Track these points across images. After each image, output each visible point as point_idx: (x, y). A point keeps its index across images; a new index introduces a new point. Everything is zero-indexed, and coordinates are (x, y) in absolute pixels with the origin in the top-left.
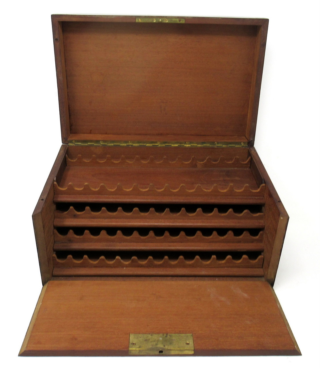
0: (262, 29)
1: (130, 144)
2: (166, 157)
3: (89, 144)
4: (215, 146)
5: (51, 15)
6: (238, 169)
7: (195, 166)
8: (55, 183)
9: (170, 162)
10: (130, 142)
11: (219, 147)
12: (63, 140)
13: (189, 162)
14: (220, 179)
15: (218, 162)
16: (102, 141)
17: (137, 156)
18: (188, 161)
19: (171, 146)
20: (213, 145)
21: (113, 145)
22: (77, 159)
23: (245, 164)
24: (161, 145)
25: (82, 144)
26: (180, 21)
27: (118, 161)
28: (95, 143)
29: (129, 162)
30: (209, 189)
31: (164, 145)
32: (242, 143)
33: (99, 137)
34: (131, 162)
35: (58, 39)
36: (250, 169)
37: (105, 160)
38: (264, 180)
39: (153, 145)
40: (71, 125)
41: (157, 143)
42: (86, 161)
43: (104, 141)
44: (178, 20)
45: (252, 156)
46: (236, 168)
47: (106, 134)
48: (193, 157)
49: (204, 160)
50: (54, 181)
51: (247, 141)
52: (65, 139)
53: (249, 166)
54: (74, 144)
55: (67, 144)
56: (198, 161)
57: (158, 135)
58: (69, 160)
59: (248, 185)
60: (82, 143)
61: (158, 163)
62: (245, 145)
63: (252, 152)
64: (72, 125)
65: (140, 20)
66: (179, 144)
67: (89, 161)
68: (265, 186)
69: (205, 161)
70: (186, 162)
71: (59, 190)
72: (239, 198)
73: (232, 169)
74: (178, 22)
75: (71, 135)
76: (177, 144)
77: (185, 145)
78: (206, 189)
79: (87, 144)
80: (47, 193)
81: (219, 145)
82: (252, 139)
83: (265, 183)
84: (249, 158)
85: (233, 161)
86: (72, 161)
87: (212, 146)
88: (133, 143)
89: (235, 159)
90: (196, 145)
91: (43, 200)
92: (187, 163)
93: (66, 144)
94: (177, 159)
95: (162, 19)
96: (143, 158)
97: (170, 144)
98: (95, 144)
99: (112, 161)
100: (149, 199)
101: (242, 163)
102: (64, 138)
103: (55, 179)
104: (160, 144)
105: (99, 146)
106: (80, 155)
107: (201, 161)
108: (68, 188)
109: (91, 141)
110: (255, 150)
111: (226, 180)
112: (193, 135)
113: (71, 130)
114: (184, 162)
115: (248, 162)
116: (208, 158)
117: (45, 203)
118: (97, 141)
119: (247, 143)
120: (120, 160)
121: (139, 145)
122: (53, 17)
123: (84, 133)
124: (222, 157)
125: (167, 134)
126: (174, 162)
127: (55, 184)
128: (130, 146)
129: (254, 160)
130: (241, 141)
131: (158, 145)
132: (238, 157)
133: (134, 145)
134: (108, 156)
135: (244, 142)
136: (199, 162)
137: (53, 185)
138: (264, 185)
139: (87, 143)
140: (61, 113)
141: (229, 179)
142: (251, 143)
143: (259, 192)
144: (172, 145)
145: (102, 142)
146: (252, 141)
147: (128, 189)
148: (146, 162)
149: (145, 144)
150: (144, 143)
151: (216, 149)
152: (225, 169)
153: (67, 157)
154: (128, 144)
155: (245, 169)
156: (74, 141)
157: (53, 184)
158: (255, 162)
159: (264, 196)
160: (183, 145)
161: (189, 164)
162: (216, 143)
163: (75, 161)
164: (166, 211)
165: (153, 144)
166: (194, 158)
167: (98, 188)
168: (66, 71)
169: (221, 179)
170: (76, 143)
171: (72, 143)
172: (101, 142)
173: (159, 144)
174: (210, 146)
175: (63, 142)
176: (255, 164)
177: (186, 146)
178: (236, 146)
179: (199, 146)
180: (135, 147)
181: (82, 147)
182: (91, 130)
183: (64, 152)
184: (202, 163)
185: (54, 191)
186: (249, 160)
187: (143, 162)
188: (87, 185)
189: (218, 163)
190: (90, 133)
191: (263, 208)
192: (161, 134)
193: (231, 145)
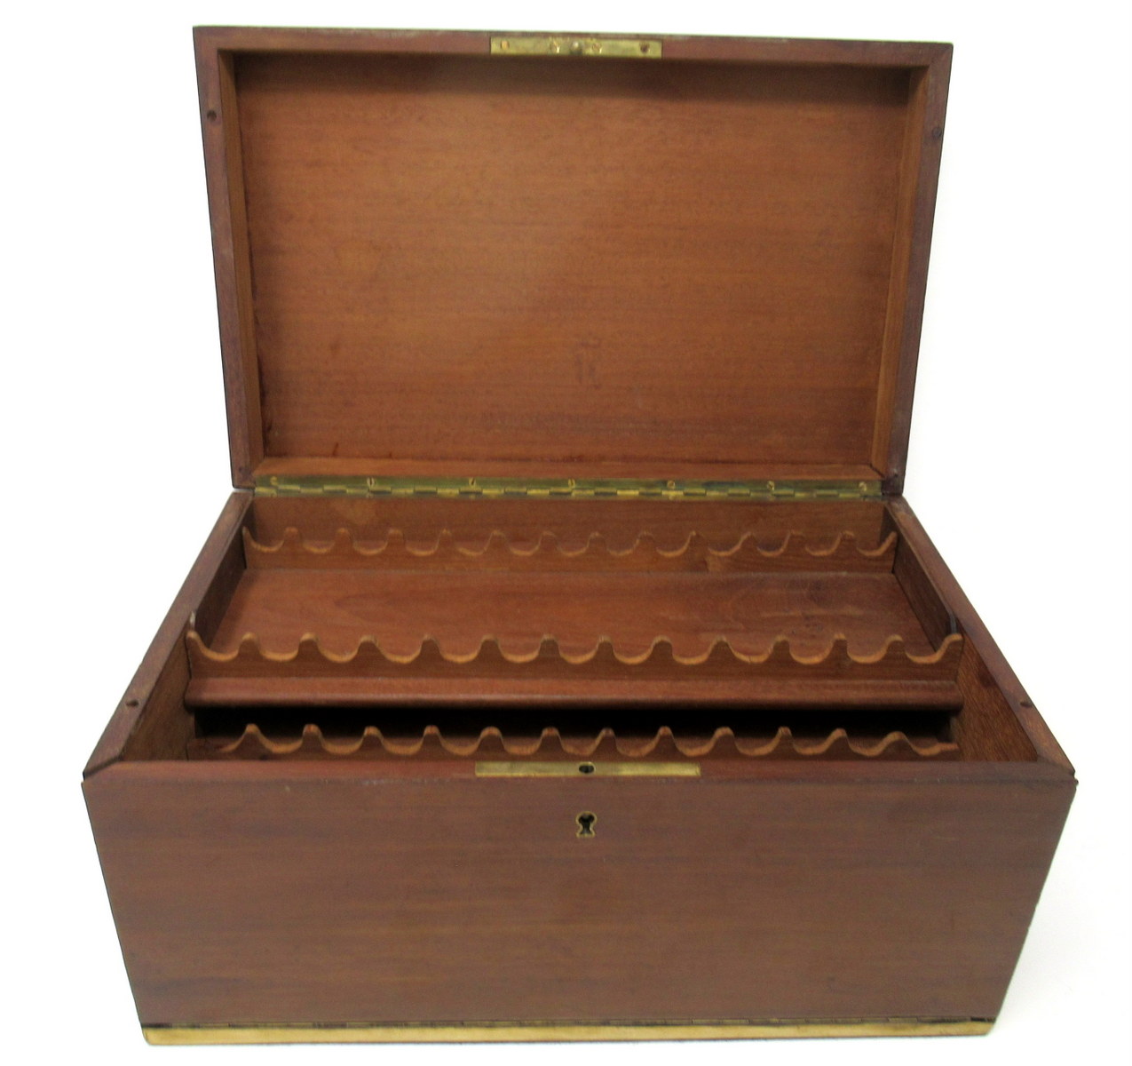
0: (930, 78)
1: (474, 488)
2: (597, 534)
3: (328, 488)
4: (770, 495)
5: (194, 29)
6: (853, 575)
7: (701, 566)
8: (192, 635)
9: (613, 553)
10: (471, 481)
11: (782, 499)
12: (236, 478)
13: (678, 553)
14: (792, 613)
15: (782, 550)
16: (375, 477)
17: (496, 533)
18: (675, 549)
19: (616, 494)
20: (762, 491)
21: (410, 491)
22: (282, 543)
23: (877, 559)
24: (581, 492)
25: (304, 491)
26: (644, 49)
27: (428, 548)
28: (349, 487)
29: (468, 553)
30: (757, 654)
31: (591, 492)
32: (861, 484)
33: (365, 466)
34: (474, 554)
35: (219, 112)
36: (892, 576)
37: (384, 548)
38: (958, 621)
39: (551, 494)
40: (267, 429)
41: (567, 485)
42: (315, 550)
43: (381, 479)
44: (636, 45)
45: (902, 531)
46: (844, 574)
47: (390, 456)
48: (694, 533)
49: (734, 545)
50: (187, 626)
51: (878, 477)
52: (242, 472)
53: (891, 563)
54: (273, 491)
55: (248, 488)
56: (710, 549)
57: (569, 459)
58: (255, 546)
59: (898, 638)
60: (302, 486)
61: (570, 554)
62: (871, 492)
63: (900, 515)
64: (270, 428)
65: (504, 44)
66: (643, 490)
67: (324, 550)
68: (964, 641)
69: (737, 547)
70: (668, 550)
71: (208, 660)
72: (867, 687)
73: (832, 574)
74: (639, 54)
75: (267, 461)
76: (634, 489)
77: (664, 493)
78: (746, 653)
79: (319, 491)
80: (156, 676)
81: (781, 492)
82: (895, 471)
83: (961, 630)
84: (892, 537)
85: (833, 549)
86: (265, 549)
87: (760, 495)
88: (484, 484)
89: (842, 540)
90: (703, 491)
91: (134, 704)
92: (670, 555)
93: (244, 488)
94: (638, 541)
95: (582, 41)
96: (518, 539)
97: (613, 490)
98: (348, 491)
99: (409, 549)
100: (538, 693)
101: (867, 554)
102: (240, 469)
103: (192, 620)
104: (576, 489)
105: (362, 498)
106: (294, 530)
107: (719, 550)
108: (239, 655)
109: (334, 479)
110: (909, 511)
111: (813, 617)
112: (689, 461)
113: (266, 442)
114: (661, 553)
115: (887, 551)
116: (744, 537)
117: (140, 716)
118: (357, 480)
119: (878, 485)
120: (437, 547)
121: (502, 491)
122: (201, 34)
123: (312, 455)
124: (794, 532)
125: (602, 458)
126: (628, 552)
127: (190, 638)
128: (472, 497)
129: (910, 543)
130: (858, 477)
131: (569, 494)
132: (850, 533)
133: (485, 492)
134: (392, 531)
135: (867, 482)
136: (716, 553)
137: (184, 645)
138: (956, 637)
139: (321, 486)
140: (228, 380)
141: (821, 611)
142: (893, 486)
143: (939, 665)
144: (619, 492)
145: (373, 480)
146: (896, 476)
147: (462, 654)
148: (528, 553)
149: (523, 490)
150: (521, 484)
151: (772, 504)
152: (807, 575)
153: (248, 534)
154: (463, 489)
155: (877, 576)
156: (274, 478)
157: (181, 640)
158: (915, 552)
159: (956, 680)
160: (658, 490)
161: (678, 559)
162: (771, 483)
163: (274, 549)
164: (604, 740)
165: (553, 489)
166: (698, 536)
167: (351, 651)
168: (249, 234)
169: (796, 612)
170: (282, 487)
171: (269, 485)
172: (368, 482)
173: (573, 490)
174: (752, 494)
175: (236, 484)
176: (915, 558)
177: (667, 496)
178: (841, 495)
179: (713, 494)
180: (489, 502)
181: (304, 499)
182: (337, 445)
183: (239, 518)
184: (723, 554)
185: (189, 663)
186: (892, 544)
187: (518, 552)
188: (309, 643)
189: (783, 554)
190: (334, 454)
191: (954, 721)
192: (580, 459)
193: (822, 492)
